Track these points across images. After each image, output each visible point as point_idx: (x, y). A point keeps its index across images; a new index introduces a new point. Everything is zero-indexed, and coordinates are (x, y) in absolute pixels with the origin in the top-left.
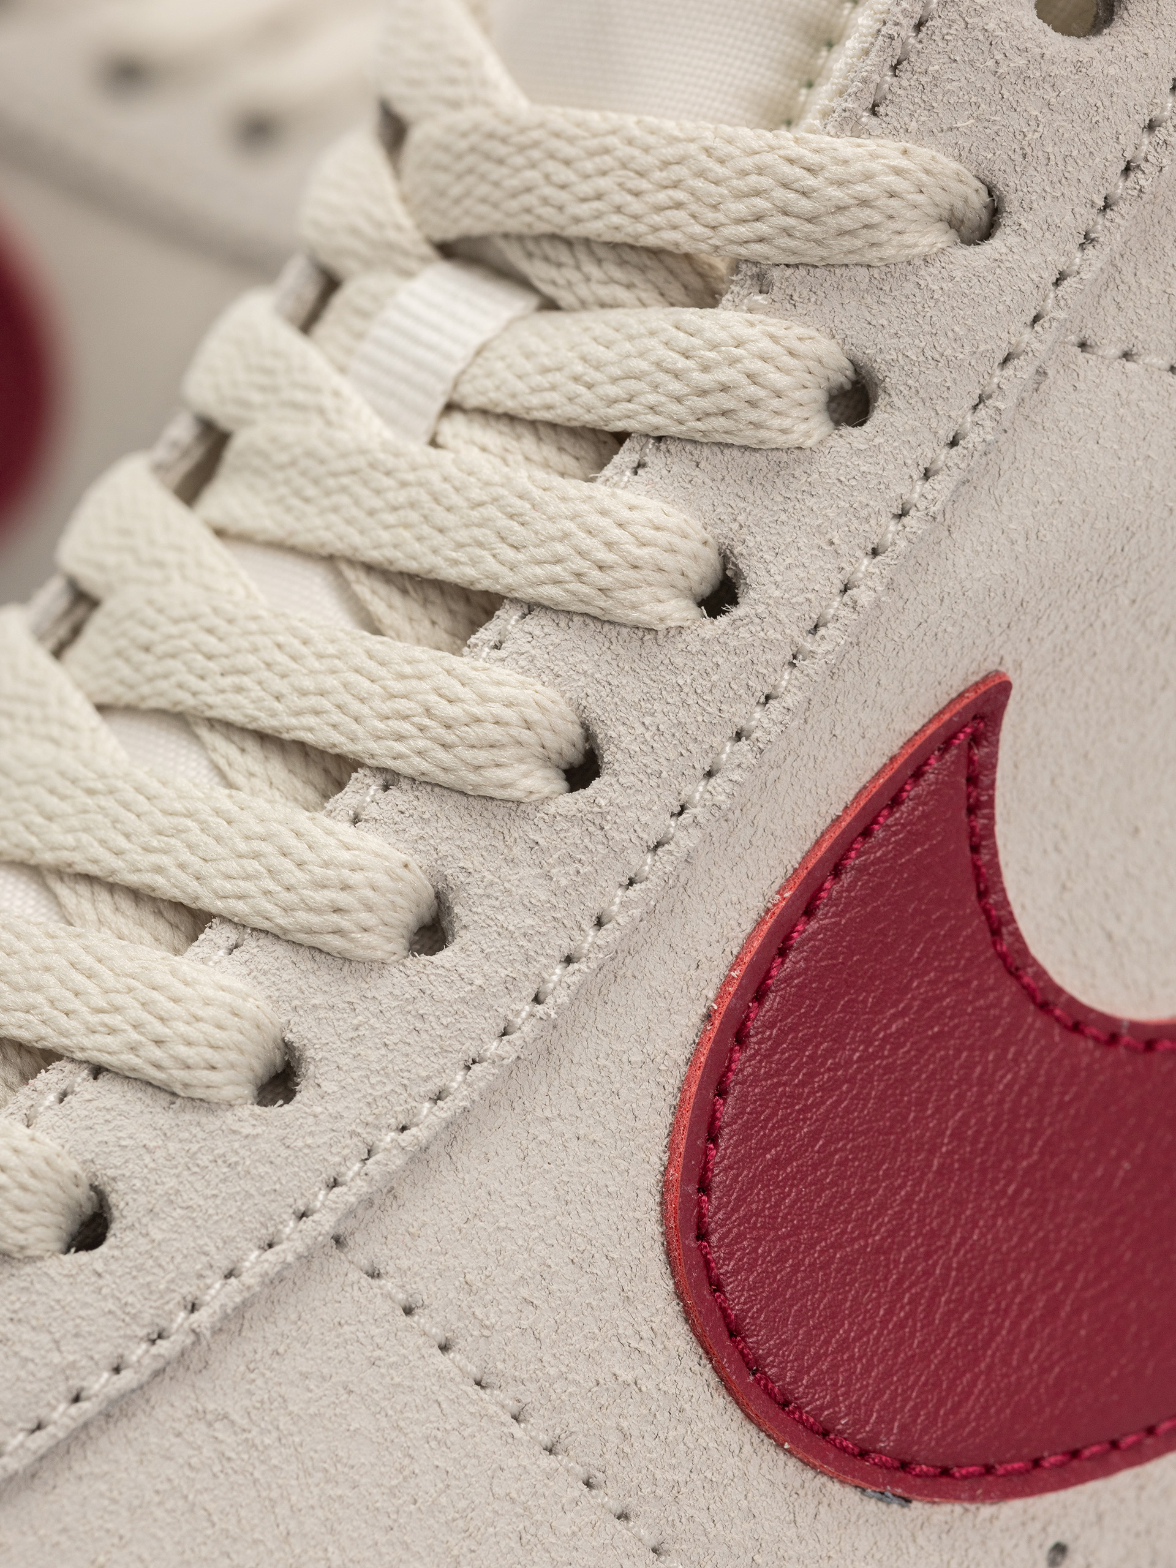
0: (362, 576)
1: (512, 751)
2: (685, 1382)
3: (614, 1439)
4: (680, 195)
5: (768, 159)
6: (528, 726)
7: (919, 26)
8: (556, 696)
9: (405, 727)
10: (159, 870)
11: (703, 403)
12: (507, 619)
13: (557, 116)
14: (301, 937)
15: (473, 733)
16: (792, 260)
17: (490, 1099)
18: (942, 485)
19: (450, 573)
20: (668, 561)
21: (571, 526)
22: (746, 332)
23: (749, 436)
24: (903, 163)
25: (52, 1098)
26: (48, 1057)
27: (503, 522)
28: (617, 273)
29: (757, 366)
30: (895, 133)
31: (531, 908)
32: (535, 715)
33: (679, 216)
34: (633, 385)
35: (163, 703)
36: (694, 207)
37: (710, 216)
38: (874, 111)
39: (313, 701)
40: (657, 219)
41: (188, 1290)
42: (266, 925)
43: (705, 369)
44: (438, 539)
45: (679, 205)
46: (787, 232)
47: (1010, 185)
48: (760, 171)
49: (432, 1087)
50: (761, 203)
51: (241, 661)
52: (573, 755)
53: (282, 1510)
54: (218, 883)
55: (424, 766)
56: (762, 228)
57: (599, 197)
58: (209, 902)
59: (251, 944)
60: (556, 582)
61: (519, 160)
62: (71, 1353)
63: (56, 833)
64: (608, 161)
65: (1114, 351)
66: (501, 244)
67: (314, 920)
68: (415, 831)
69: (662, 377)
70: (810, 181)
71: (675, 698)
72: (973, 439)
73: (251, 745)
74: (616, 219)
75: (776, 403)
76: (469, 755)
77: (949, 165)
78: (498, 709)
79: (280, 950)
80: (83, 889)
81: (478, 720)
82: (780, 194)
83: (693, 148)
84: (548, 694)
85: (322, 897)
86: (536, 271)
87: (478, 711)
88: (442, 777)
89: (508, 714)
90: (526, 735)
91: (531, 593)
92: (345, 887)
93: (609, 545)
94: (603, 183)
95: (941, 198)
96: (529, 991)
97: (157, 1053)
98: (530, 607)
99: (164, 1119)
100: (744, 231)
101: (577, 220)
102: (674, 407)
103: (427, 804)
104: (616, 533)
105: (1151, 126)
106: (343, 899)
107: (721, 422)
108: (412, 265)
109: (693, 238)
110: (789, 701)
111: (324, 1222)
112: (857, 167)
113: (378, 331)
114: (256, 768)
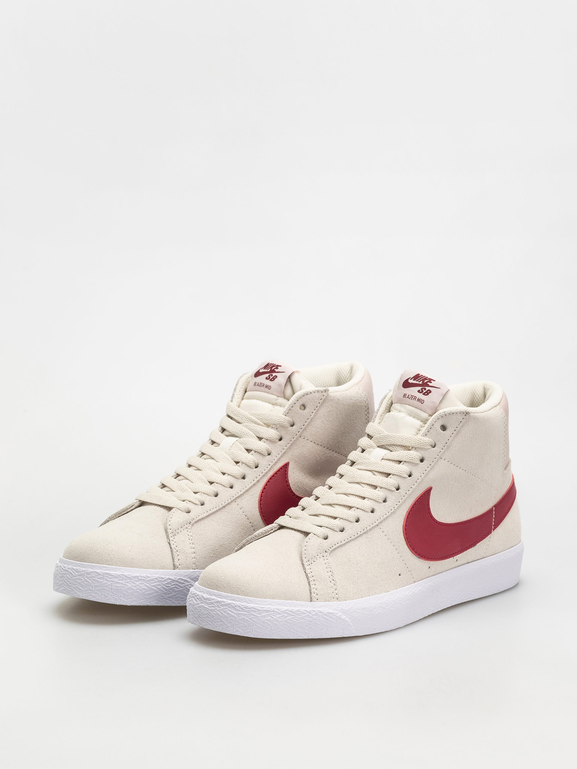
0: (375, 472)
1: (393, 486)
2: (404, 543)
3: (398, 546)
4: (407, 441)
5: (417, 438)
6: (394, 484)
7: (430, 429)
8: (396, 482)
9: (383, 483)
10: (360, 494)
11: (410, 459)
12: (391, 476)
13: (390, 434)
14: (375, 500)
15: (390, 484)
16: (418, 447)
17: (390, 516)
18: (429, 468)
19: (385, 472)
20: (407, 472)
21: (398, 468)
22: (414, 453)
23: (414, 462)
24: (429, 440)
25: (354, 510)
26: (353, 507)
27: (391, 468)
28: (400, 448)
29: (415, 456)
30: (428, 437)
31: (394, 500)
32: (395, 483)
33: (407, 443)
34: (403, 457)
35: (357, 482)
36: (409, 442)
37: (411, 443)
38: (426, 435)
39: (373, 481)
40: (405, 443)
41: (366, 527)
42: (371, 498)
43: (410, 456)
44: (384, 469)
45: (407, 442)
46: (418, 445)
47: (437, 443)
48: (416, 439)
49: (385, 513)
50: (416, 442)
51: (365, 478)
52: (397, 488)
53: (373, 546)
54: (367, 495)
55: (385, 487)
56: (416, 444)
57: (399, 441)
58: (366, 496)
59: (370, 500)
60: (397, 472)
61: (390, 438)
62: (357, 530)
63: (349, 491)
64: (400, 438)
65: (444, 459)
66: (386, 446)
67: (376, 498)
68: (384, 492)
69: (406, 456)
70: (420, 440)
71: (406, 484)
72: (432, 465)
73: (366, 485)
74: (401, 443)
75: (416, 459)
76: (389, 486)
77: (432, 440)
78: (392, 482)
79: (372, 501)
80: (352, 496)
81: (390, 483)
82: (418, 441)
83: (409, 437)
84: (395, 481)
85: (377, 496)
86: (390, 448)
87: (390, 482)
88: (387, 488)
89: (393, 483)
90: (394, 485)
91: (394, 473)
92: (379, 496)
93: (402, 470)
94: (399, 440)
95: (431, 444)
96: (393, 507)
97: (364, 507)
98: (393, 475)
99: (364, 513)
100: (414, 444)
101: (396, 443)
102: (407, 459)
103: (385, 490)
104: (402, 469)
105: (448, 440)
106: (379, 497)
107: (412, 460)
108: (375, 448)
109: (409, 445)
110: (416, 485)
111: (377, 523)
112: (425, 440)
113: (372, 454)
114: (367, 487)
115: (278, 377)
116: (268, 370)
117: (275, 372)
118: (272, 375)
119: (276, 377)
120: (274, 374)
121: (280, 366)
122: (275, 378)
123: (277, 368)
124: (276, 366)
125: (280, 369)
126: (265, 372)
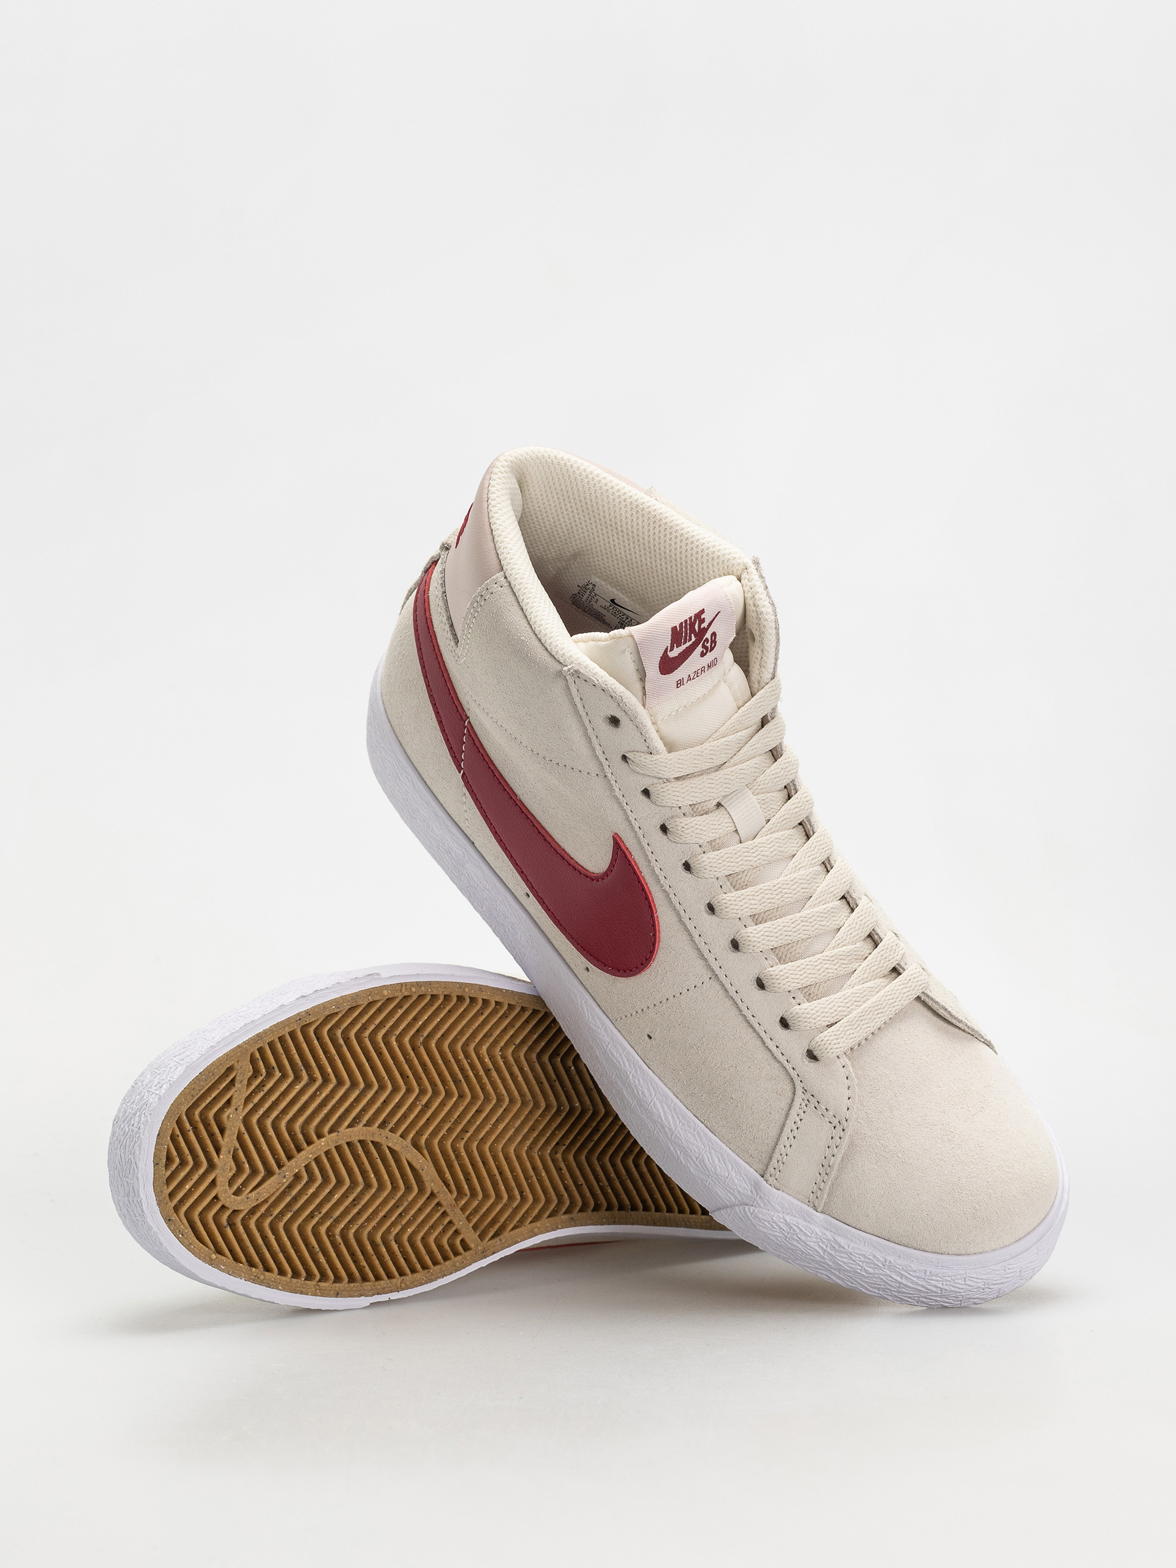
115: (717, 633)
116: (690, 639)
117: (705, 630)
118: (707, 640)
119: (714, 634)
120: (708, 635)
121: (703, 611)
122: (715, 638)
123: (703, 621)
124: (695, 620)
125: (707, 617)
126: (684, 650)
